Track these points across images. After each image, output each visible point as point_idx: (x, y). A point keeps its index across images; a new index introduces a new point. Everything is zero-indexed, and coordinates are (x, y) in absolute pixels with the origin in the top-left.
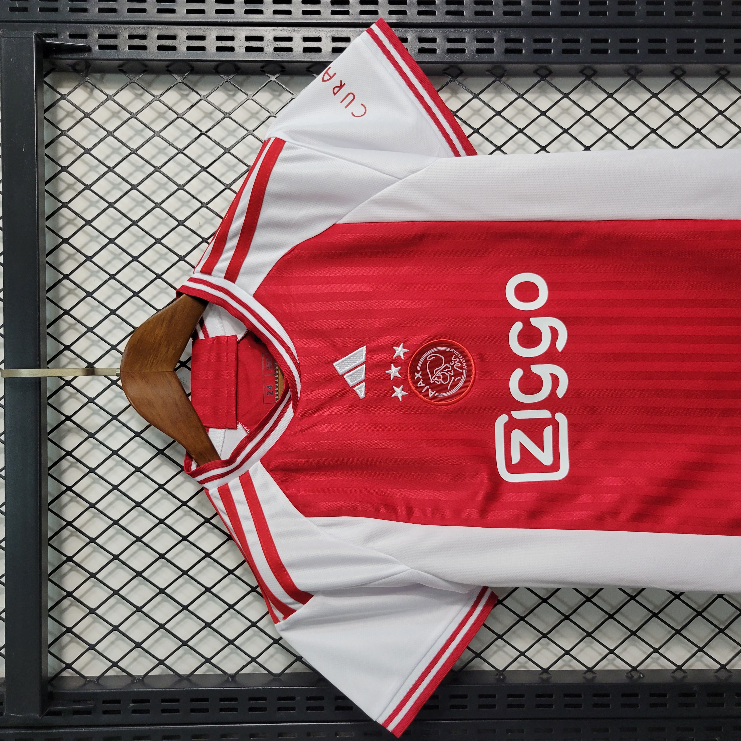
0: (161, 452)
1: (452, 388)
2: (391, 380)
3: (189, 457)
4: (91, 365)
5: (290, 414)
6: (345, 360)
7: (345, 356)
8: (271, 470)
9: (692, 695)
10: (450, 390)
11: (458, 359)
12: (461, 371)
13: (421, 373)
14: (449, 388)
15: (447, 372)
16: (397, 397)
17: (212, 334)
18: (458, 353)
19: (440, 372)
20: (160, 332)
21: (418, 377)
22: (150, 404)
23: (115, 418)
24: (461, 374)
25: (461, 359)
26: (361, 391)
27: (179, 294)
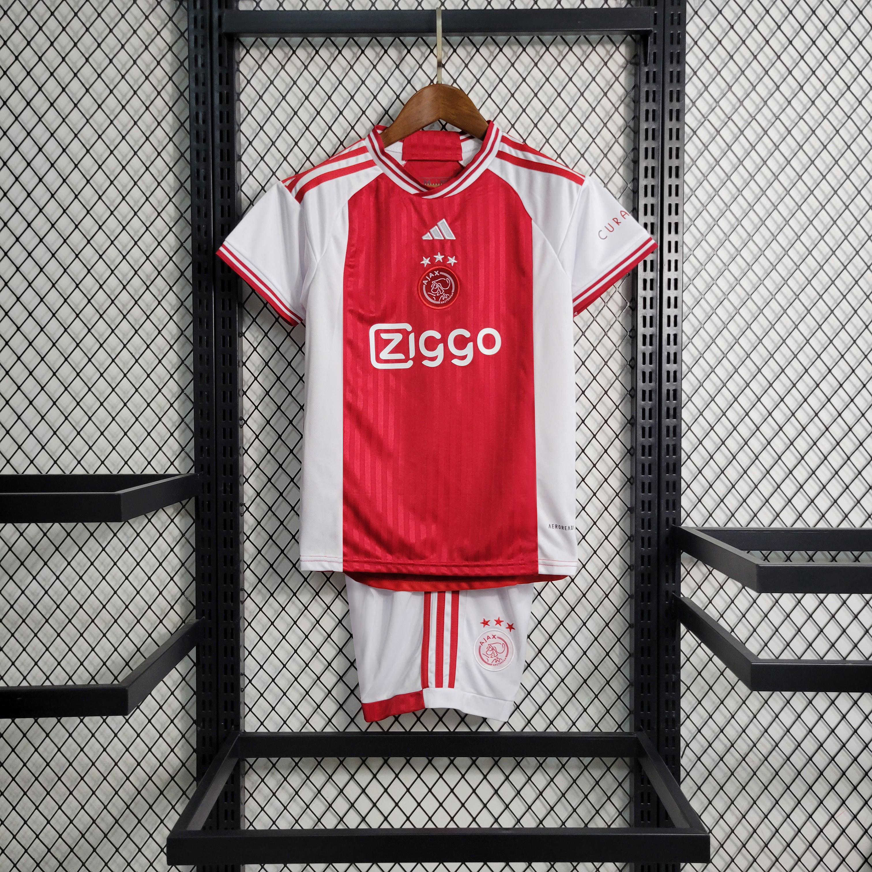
0: (386, 112)
1: (429, 295)
2: (434, 256)
3: (384, 129)
4: (443, 66)
5: (413, 191)
6: (446, 226)
7: (449, 226)
8: (377, 180)
9: (231, 456)
11: (447, 298)
12: (439, 300)
13: (439, 275)
14: (428, 293)
15: (439, 291)
16: (423, 260)
17: (463, 144)
18: (451, 298)
19: (439, 287)
20: (465, 109)
21: (436, 273)
22: (419, 103)
23: (409, 82)
24: (437, 300)
25: (447, 300)
26: (427, 237)
27: (489, 122)
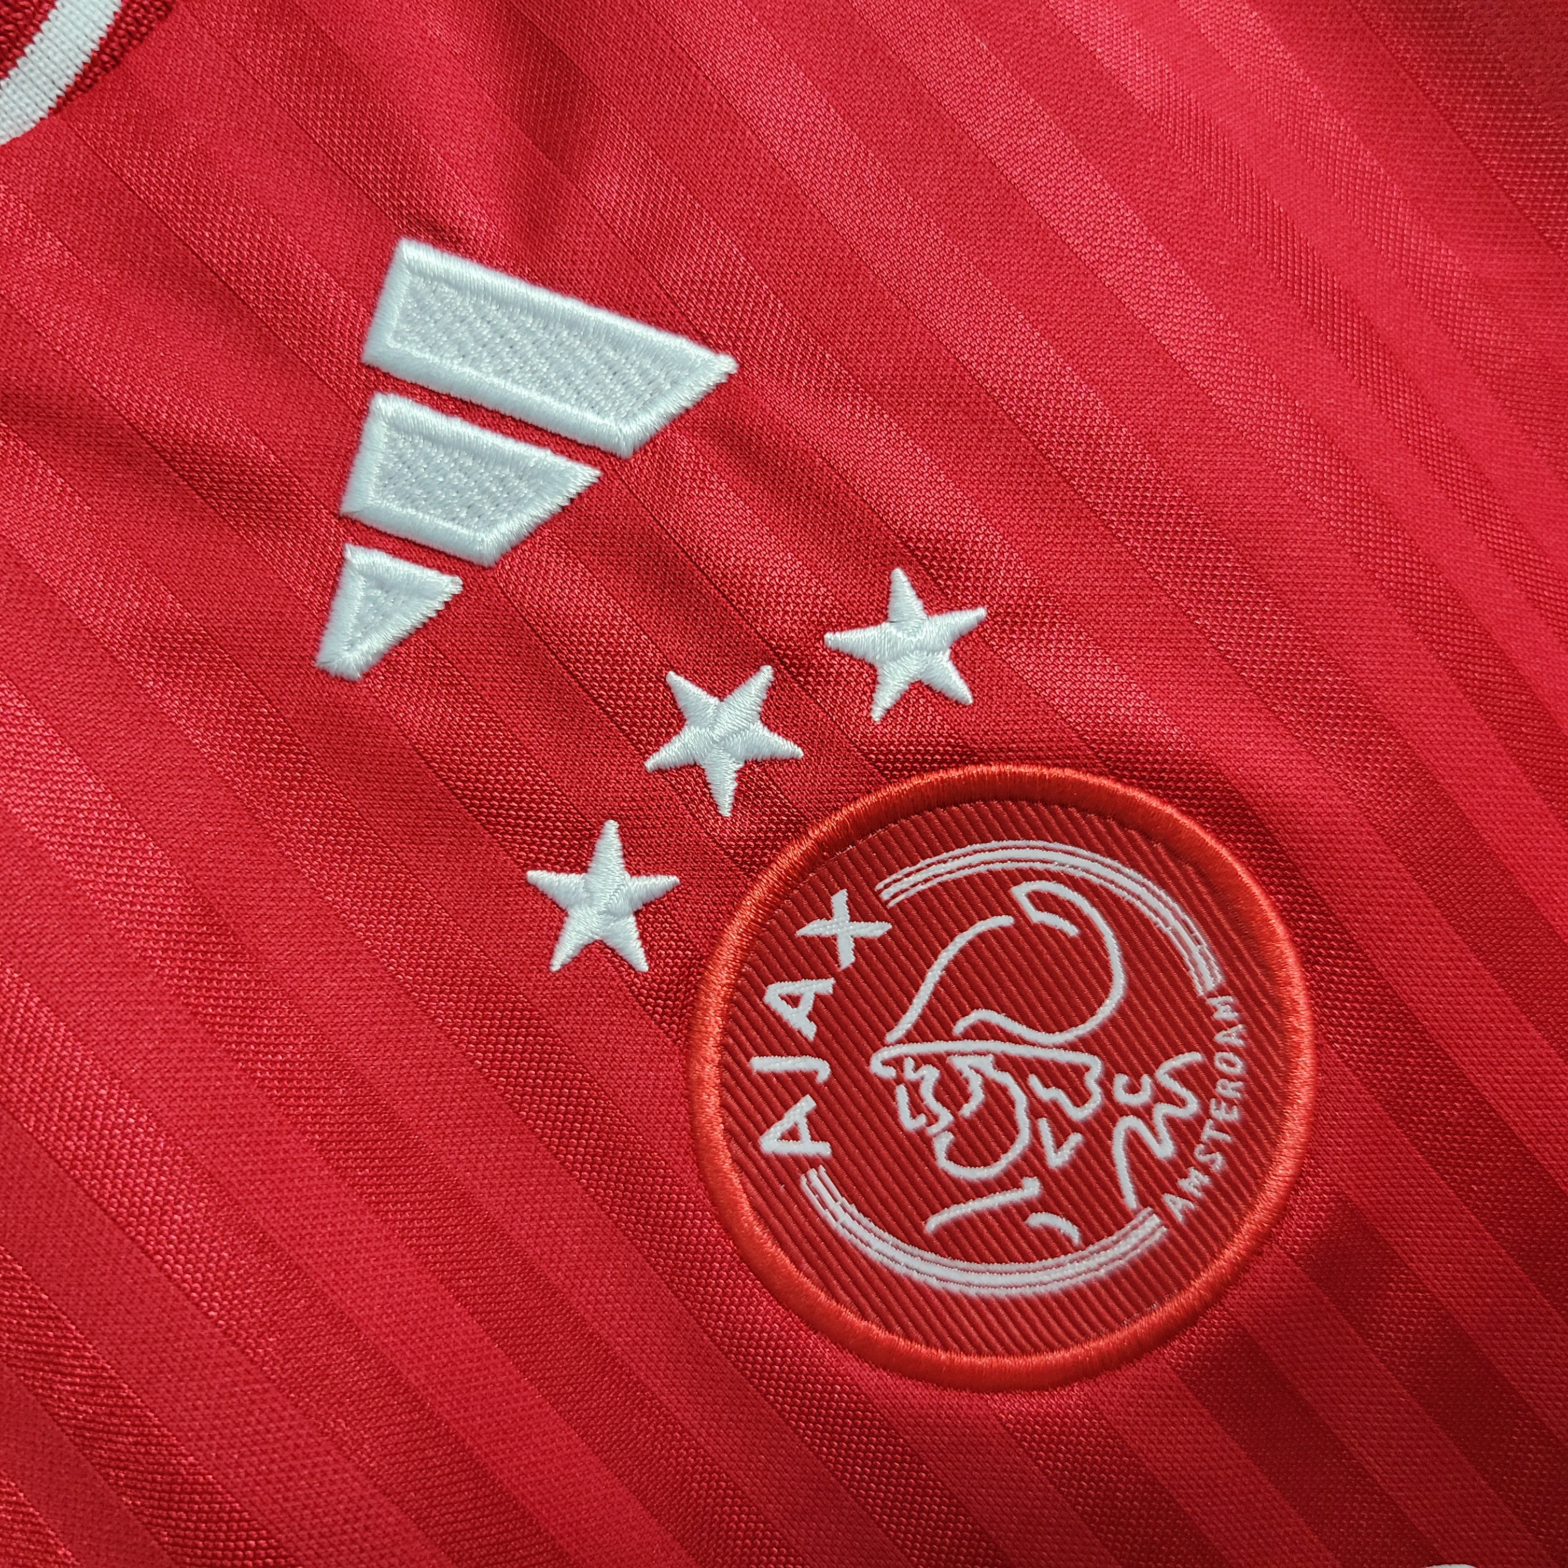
1: (954, 1242)
2: (650, 764)
6: (502, 302)
7: (533, 282)
10: (928, 1244)
11: (1193, 1106)
12: (1131, 1200)
13: (876, 929)
14: (933, 1223)
15: (1037, 1109)
16: (553, 915)
18: (1239, 1068)
19: (1001, 1063)
21: (829, 943)
24: (1104, 1219)
25: (1220, 1128)
26: (377, 611)
